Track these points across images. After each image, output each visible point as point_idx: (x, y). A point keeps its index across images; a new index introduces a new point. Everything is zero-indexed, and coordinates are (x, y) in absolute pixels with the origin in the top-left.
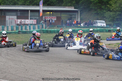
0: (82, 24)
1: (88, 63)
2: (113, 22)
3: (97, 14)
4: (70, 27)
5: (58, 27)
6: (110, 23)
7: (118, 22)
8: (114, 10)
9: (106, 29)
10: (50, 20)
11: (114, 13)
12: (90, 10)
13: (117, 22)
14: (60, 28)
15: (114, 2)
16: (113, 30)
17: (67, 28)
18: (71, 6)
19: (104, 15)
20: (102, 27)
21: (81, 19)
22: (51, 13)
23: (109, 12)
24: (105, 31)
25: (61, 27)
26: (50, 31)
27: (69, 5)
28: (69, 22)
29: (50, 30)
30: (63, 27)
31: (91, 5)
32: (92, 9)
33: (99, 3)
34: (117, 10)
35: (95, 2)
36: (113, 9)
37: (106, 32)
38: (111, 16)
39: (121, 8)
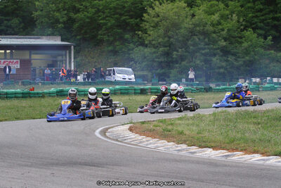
0: (79, 77)
1: (95, 166)
2: (150, 71)
3: (115, 52)
4: (52, 84)
5: (23, 84)
6: (145, 73)
7: (163, 70)
8: (154, 42)
9: (136, 87)
10: (5, 68)
11: (154, 50)
12: (99, 43)
13: (159, 71)
14: (29, 86)
15: (152, 25)
16: (151, 89)
17: (45, 86)
18: (52, 34)
19: (129, 54)
20: (127, 83)
21: (77, 66)
22: (8, 51)
23: (141, 48)
24: (133, 91)
25: (30, 83)
26: (7, 94)
27: (49, 32)
28: (49, 72)
29: (5, 91)
30: (35, 84)
31: (100, 32)
32: (101, 41)
33: (119, 26)
34: (159, 43)
35: (109, 24)
36: (150, 41)
37: (135, 93)
38: (145, 57)
39: (169, 37)
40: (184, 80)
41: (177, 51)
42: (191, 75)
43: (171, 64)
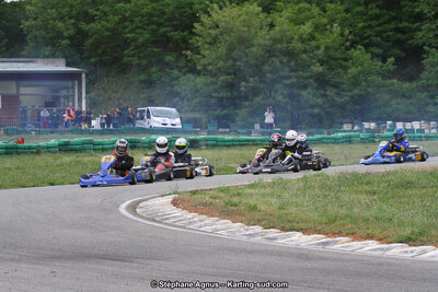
0: (93, 123)
2: (205, 111)
3: (150, 84)
4: (52, 132)
5: (7, 132)
6: (197, 115)
7: (226, 111)
8: (210, 68)
11: (210, 80)
12: (125, 69)
13: (219, 112)
14: (16, 137)
15: (208, 40)
16: (206, 140)
19: (172, 86)
20: (168, 131)
21: (91, 104)
23: (190, 76)
25: (18, 132)
27: (47, 53)
30: (26, 132)
31: (126, 52)
32: (129, 66)
33: (156, 43)
34: (219, 69)
35: (141, 40)
36: (204, 65)
38: (197, 91)
39: (235, 60)
40: (257, 126)
41: (247, 81)
42: (269, 118)
43: (237, 102)
